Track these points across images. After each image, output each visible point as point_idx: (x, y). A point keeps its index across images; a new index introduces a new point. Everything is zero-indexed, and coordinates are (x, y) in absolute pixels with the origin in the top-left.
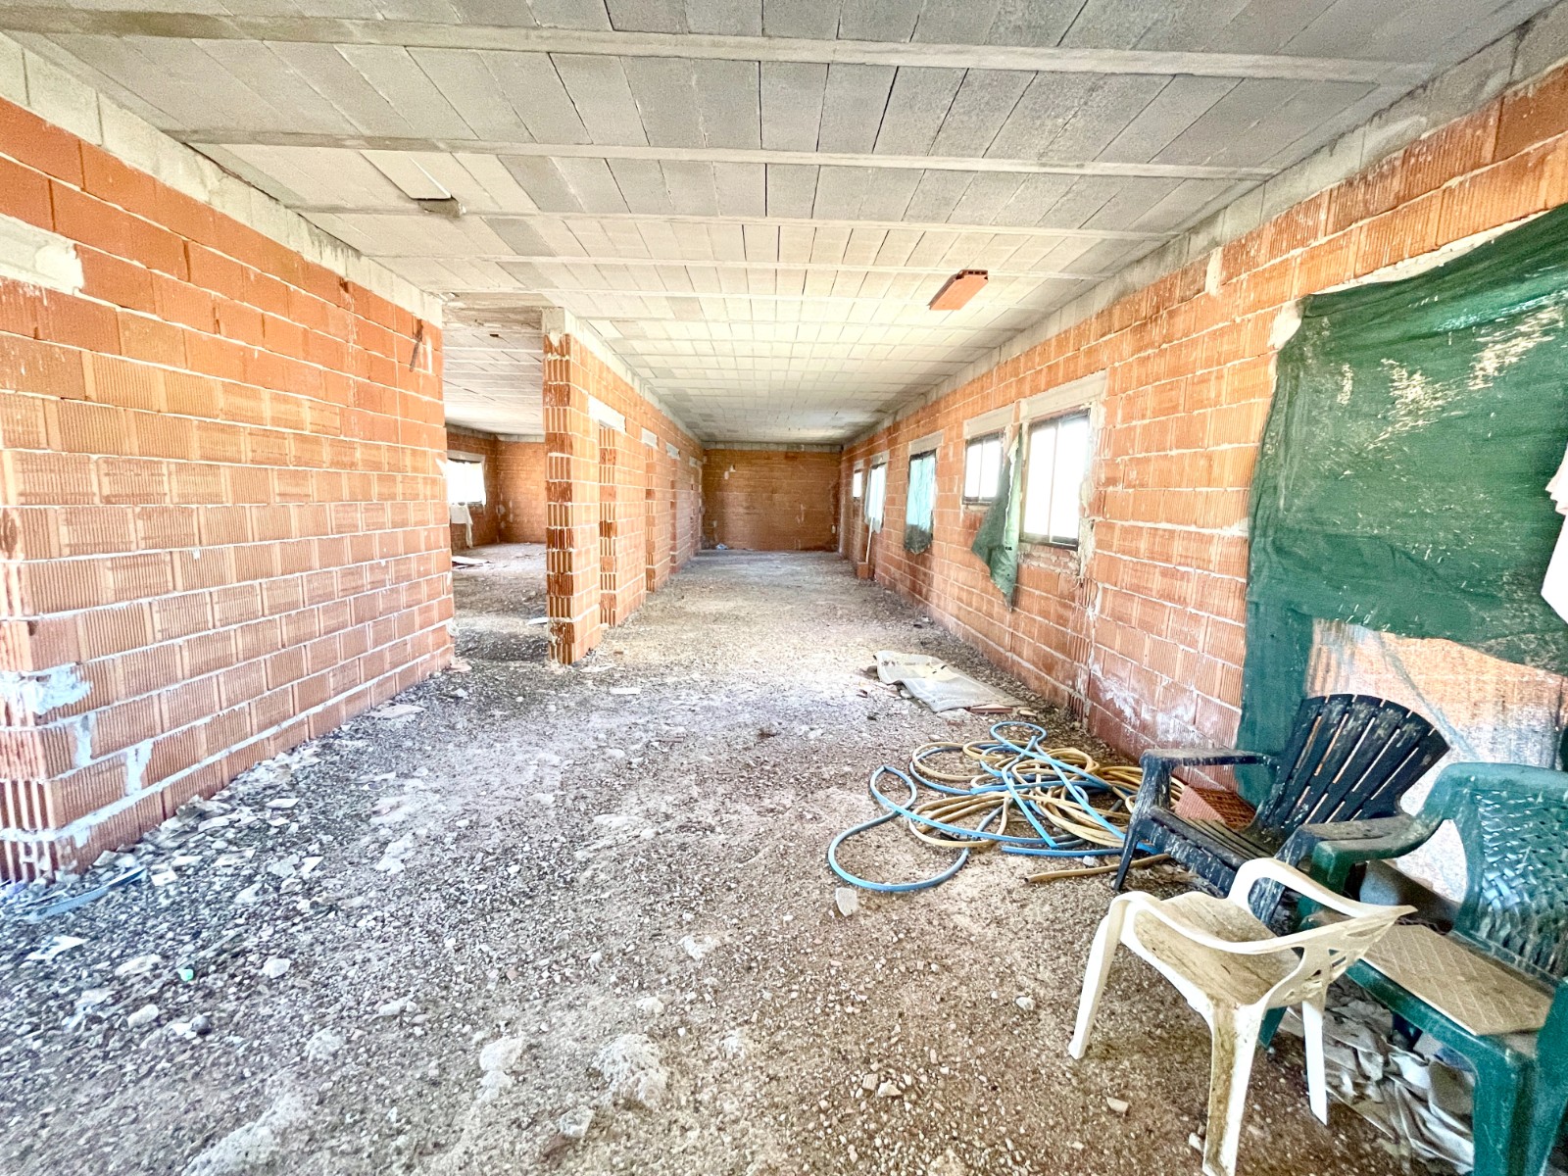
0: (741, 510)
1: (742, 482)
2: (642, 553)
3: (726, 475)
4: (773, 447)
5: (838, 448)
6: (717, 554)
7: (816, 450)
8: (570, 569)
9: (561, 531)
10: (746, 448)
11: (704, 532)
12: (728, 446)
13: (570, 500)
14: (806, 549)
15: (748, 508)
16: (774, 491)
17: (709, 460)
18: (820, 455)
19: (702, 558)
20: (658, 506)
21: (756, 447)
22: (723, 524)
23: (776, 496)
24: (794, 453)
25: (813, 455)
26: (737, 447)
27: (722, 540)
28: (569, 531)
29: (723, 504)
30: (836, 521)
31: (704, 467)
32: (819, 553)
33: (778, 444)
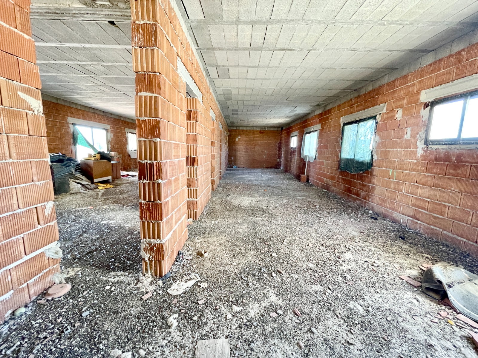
0: (242, 153)
1: (243, 142)
2: (210, 173)
3: (237, 139)
4: (255, 129)
5: (280, 129)
6: (234, 170)
7: (272, 129)
8: (159, 199)
9: (151, 165)
10: (245, 129)
11: (228, 161)
12: (238, 128)
13: (159, 136)
14: (268, 168)
15: (245, 152)
16: (255, 145)
17: (230, 134)
18: (274, 131)
19: (229, 172)
20: (216, 149)
21: (248, 129)
22: (235, 159)
23: (256, 148)
24: (264, 131)
25: (271, 131)
26: (241, 128)
27: (235, 164)
28: (159, 164)
29: (235, 150)
30: (280, 157)
31: (228, 136)
32: (273, 169)
33: (257, 127)
